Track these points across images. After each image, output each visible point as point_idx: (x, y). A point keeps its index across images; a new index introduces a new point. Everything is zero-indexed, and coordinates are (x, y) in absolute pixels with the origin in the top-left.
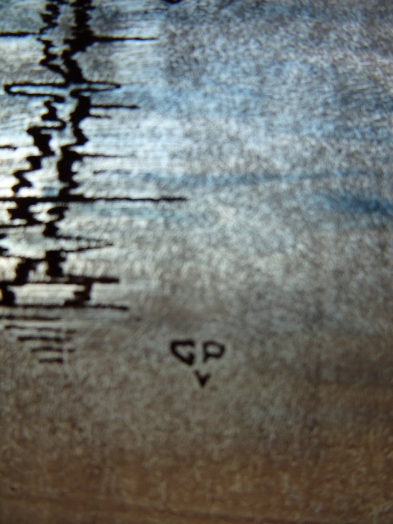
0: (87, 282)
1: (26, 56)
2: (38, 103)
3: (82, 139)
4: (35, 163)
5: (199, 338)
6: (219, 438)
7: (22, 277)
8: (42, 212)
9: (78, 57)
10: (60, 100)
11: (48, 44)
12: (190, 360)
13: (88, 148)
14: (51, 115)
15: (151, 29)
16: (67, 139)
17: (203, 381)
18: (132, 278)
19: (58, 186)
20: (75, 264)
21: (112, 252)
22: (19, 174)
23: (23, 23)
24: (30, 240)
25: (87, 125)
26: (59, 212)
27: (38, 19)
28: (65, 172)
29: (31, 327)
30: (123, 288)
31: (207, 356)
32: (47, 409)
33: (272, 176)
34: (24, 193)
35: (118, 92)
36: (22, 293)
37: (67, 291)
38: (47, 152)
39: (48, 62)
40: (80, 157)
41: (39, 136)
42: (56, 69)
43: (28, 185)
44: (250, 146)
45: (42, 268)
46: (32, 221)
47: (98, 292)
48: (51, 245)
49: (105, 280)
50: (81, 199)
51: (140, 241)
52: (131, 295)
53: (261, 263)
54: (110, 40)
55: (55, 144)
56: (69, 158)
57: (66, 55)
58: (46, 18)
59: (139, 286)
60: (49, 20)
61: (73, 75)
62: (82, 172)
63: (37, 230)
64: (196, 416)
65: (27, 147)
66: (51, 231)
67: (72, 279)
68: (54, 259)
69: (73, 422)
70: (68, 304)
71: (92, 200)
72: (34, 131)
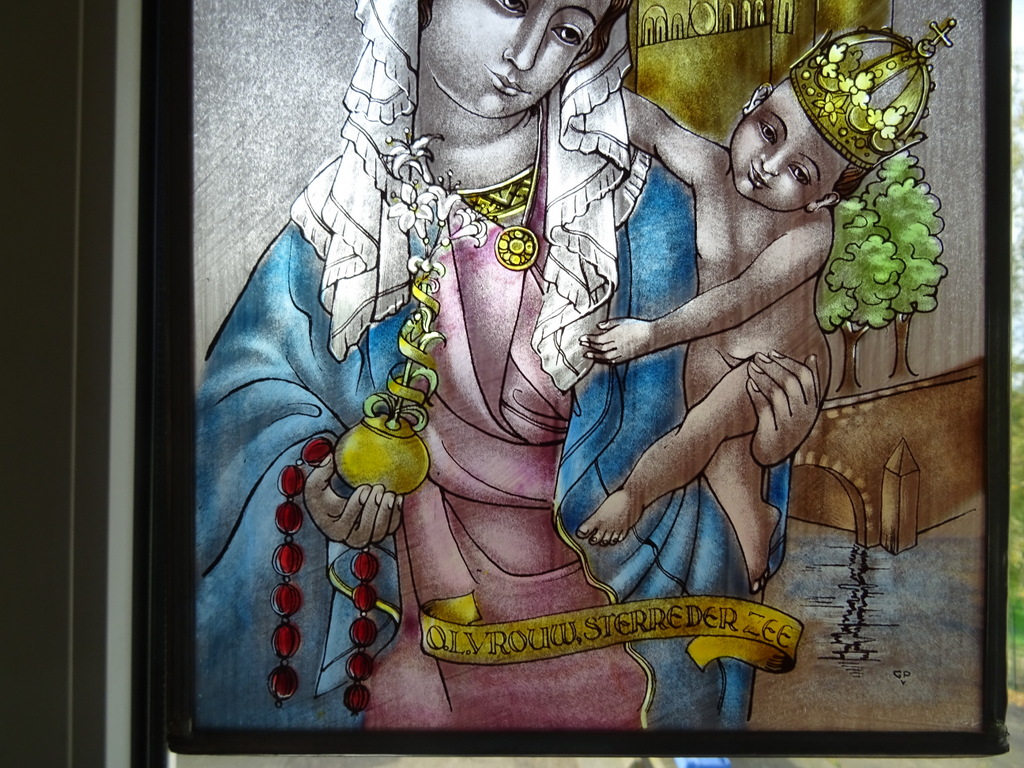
0: (867, 652)
1: (845, 574)
2: (850, 591)
3: (865, 604)
4: (850, 612)
5: (902, 670)
6: (908, 700)
7: (846, 651)
8: (852, 629)
9: (863, 575)
10: (858, 591)
11: (853, 570)
12: (899, 677)
13: (867, 608)
14: (855, 596)
15: (888, 565)
16: (860, 604)
17: (903, 683)
18: (882, 651)
19: (858, 620)
20: (863, 646)
21: (876, 643)
22: (844, 616)
23: (843, 561)
24: (849, 638)
25: (866, 600)
26: (858, 629)
27: (848, 560)
28: (860, 616)
29: (850, 666)
30: (879, 654)
31: (905, 675)
32: (855, 691)
33: (927, 617)
34: (847, 622)
35: (877, 589)
36: (847, 655)
37: (861, 655)
38: (854, 609)
39: (853, 575)
40: (864, 611)
41: (851, 603)
42: (856, 579)
43: (848, 620)
44: (921, 607)
45: (853, 647)
46: (849, 632)
47: (871, 655)
48: (856, 640)
49: (873, 651)
50: (865, 625)
51: (884, 639)
52: (881, 657)
53: (923, 647)
54: (874, 569)
55: (856, 606)
56: (861, 611)
57: (859, 574)
58: (851, 560)
59: (884, 654)
60: (853, 560)
61: (862, 582)
62: (866, 616)
63: (851, 635)
64: (901, 694)
65: (847, 607)
66: (856, 635)
67: (863, 651)
68: (857, 645)
69: (863, 695)
70: (861, 659)
71: (869, 625)
72: (848, 601)
